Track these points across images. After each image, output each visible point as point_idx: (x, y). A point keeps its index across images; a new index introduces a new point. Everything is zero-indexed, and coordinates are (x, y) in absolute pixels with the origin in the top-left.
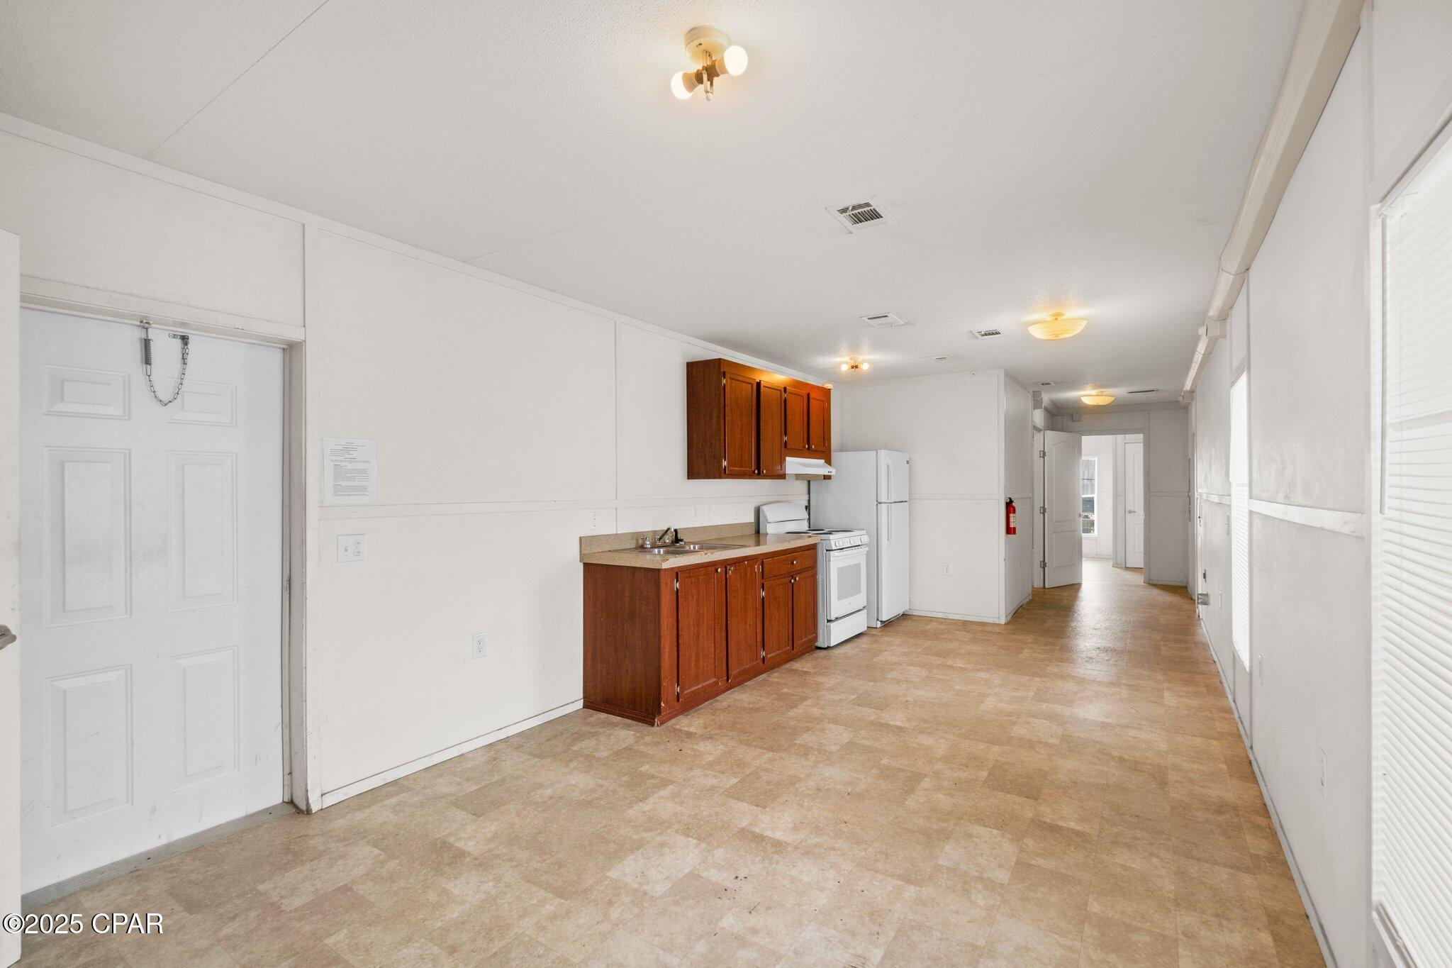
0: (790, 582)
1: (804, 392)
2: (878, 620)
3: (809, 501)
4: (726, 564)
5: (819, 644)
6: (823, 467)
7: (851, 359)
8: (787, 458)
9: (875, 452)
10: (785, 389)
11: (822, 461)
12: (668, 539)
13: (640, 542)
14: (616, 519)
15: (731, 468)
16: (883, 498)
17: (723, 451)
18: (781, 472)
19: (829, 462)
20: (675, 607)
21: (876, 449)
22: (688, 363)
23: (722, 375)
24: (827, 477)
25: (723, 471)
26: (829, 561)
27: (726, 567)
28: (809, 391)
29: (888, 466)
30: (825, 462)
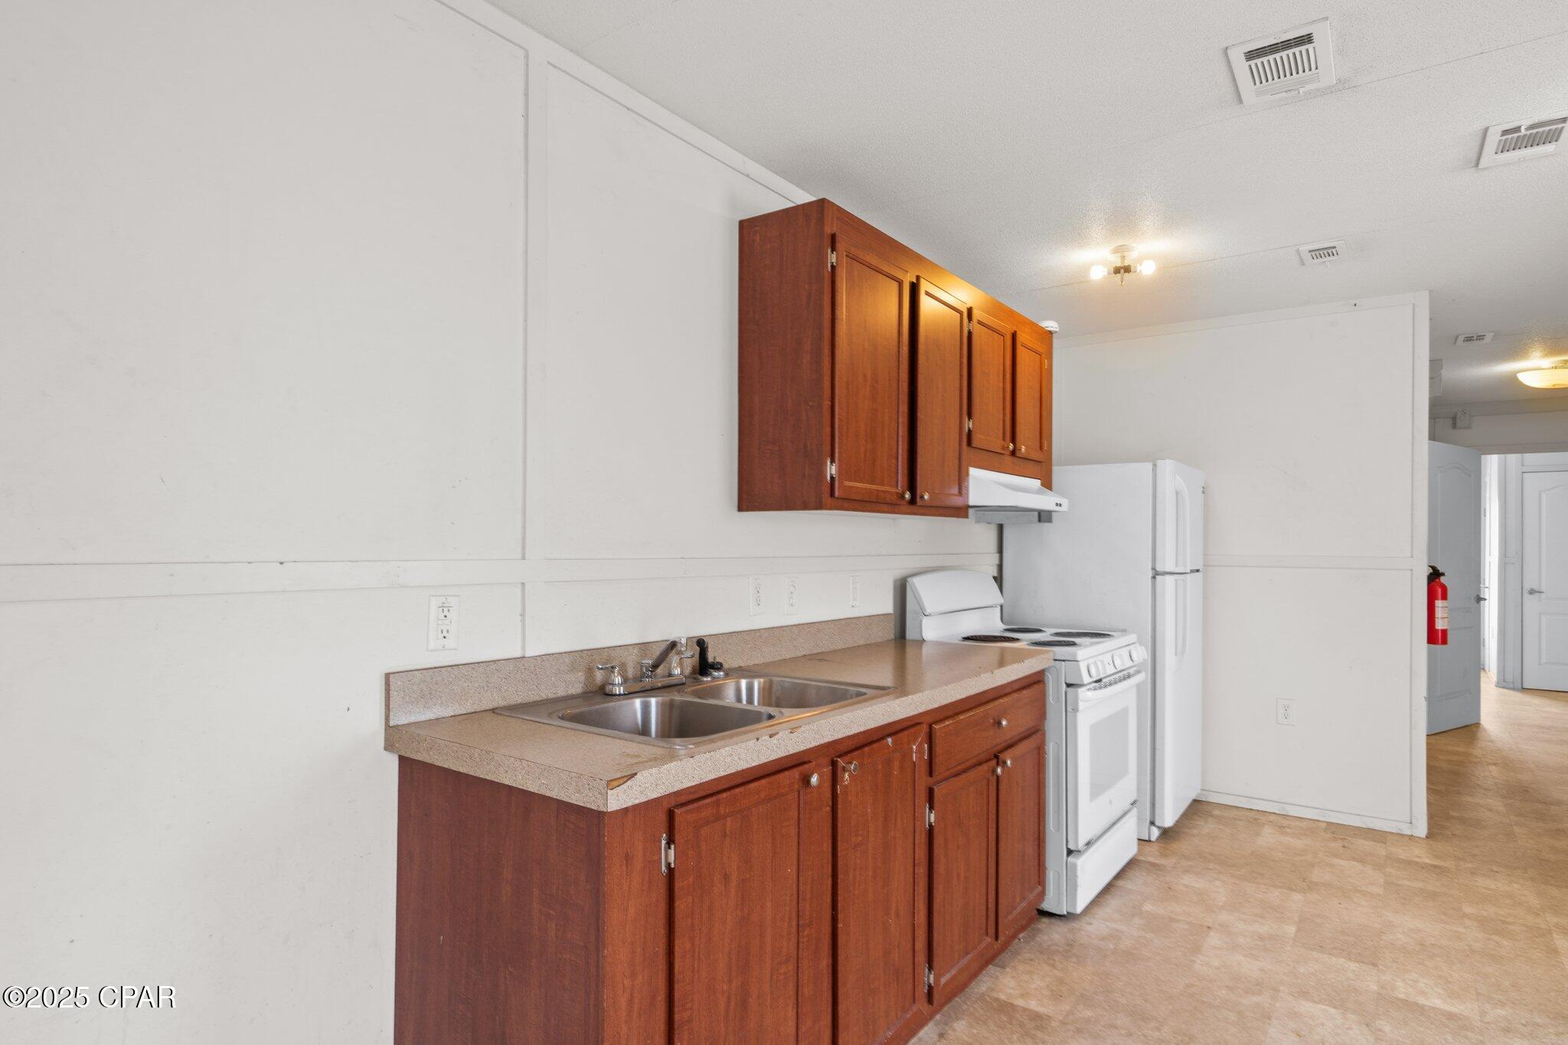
0: (994, 771)
1: (1008, 328)
2: (1152, 823)
3: (1000, 567)
4: (836, 754)
5: (1047, 905)
6: (1038, 492)
7: (1116, 251)
8: (974, 472)
9: (1149, 465)
10: (970, 310)
11: (1037, 483)
12: (679, 667)
13: (599, 676)
14: (523, 615)
15: (847, 483)
16: (1167, 563)
17: (828, 439)
18: (958, 501)
19: (1047, 484)
20: (662, 932)
21: (1152, 458)
22: (742, 223)
23: (827, 241)
24: (1044, 516)
25: (826, 489)
26: (1075, 710)
27: (834, 764)
28: (1015, 329)
29: (1177, 493)
30: (1042, 485)
